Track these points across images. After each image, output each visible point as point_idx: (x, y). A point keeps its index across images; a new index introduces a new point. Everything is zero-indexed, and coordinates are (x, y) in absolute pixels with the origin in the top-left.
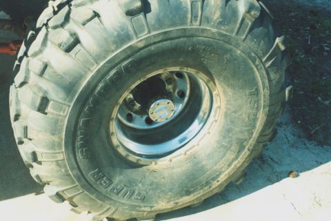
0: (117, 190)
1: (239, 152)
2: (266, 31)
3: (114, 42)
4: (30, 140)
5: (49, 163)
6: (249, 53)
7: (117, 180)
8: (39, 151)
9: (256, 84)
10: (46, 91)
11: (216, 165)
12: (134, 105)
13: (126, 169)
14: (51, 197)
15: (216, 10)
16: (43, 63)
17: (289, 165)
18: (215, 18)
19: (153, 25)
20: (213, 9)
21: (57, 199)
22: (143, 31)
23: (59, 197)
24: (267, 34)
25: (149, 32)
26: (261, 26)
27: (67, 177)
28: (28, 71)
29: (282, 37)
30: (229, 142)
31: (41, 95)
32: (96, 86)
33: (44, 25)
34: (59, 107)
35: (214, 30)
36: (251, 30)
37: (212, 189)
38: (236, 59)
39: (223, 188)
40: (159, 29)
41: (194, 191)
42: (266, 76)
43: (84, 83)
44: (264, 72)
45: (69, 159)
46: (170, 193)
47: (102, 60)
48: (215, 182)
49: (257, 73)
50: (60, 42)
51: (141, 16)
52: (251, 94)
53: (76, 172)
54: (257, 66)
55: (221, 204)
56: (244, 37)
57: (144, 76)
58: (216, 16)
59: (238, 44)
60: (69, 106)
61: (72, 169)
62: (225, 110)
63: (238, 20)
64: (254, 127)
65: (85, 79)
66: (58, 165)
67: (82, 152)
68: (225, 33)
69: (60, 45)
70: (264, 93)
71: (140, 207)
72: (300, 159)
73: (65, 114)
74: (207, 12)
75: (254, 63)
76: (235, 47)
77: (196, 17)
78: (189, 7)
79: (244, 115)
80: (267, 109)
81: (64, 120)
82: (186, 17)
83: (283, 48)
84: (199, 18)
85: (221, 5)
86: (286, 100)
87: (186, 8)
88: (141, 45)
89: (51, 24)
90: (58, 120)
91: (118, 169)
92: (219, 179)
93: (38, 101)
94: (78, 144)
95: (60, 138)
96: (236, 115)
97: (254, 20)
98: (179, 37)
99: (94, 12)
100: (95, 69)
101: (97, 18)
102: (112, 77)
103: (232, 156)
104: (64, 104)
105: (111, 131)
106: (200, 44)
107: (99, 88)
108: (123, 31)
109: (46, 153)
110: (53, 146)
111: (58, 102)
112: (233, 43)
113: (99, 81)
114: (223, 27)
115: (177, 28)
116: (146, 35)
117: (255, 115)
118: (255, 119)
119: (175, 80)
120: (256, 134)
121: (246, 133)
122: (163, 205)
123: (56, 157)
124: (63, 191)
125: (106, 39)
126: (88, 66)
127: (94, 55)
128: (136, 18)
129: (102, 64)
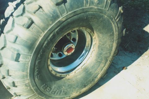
0: (54, 92)
1: (106, 63)
2: (116, 5)
3: (51, 20)
4: (11, 76)
5: (21, 86)
6: (110, 16)
7: (53, 87)
8: (16, 81)
9: (113, 30)
10: (18, 50)
11: (96, 71)
13: (57, 81)
16: (15, 36)
17: (121, 64)
18: (96, 1)
19: (69, 9)
22: (65, 12)
24: (116, 7)
25: (67, 13)
26: (114, 3)
27: (31, 91)
28: (5, 41)
29: (122, 7)
30: (101, 59)
31: (16, 52)
32: (43, 43)
33: (10, 16)
34: (26, 57)
35: (96, 7)
36: (110, 5)
37: (95, 82)
38: (105, 20)
40: (71, 11)
41: (87, 85)
42: (117, 26)
43: (38, 43)
44: (116, 24)
45: (31, 82)
46: (77, 88)
47: (46, 30)
48: (96, 79)
49: (113, 25)
50: (23, 23)
51: (63, 5)
52: (111, 35)
53: (35, 87)
54: (113, 22)
56: (108, 9)
57: (64, 35)
59: (106, 13)
60: (31, 56)
61: (33, 87)
62: (98, 45)
64: (112, 50)
65: (38, 41)
66: (26, 85)
67: (37, 77)
68: (100, 8)
69: (24, 25)
70: (116, 33)
71: (65, 97)
72: (125, 61)
73: (29, 60)
75: (112, 20)
76: (104, 14)
77: (88, 2)
79: (107, 45)
80: (117, 41)
81: (29, 63)
82: (83, 3)
83: (122, 12)
86: (124, 35)
88: (64, 20)
89: (15, 15)
90: (25, 64)
91: (53, 82)
92: (98, 77)
93: (15, 56)
94: (36, 74)
95: (27, 72)
96: (104, 46)
98: (81, 13)
99: (39, 6)
100: (43, 35)
101: (41, 8)
102: (51, 38)
103: (103, 66)
104: (28, 55)
106: (90, 15)
107: (45, 44)
108: (55, 13)
109: (20, 81)
110: (23, 77)
111: (25, 54)
112: (104, 13)
113: (45, 41)
114: (99, 6)
115: (80, 9)
116: (66, 14)
117: (112, 45)
118: (112, 47)
120: (112, 54)
121: (108, 54)
122: (75, 94)
123: (25, 82)
124: (28, 98)
125: (47, 19)
126: (39, 34)
127: (42, 28)
128: (60, 6)
129: (46, 32)
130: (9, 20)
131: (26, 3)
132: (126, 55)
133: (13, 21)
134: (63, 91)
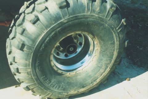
0: (53, 85)
2: (118, 16)
3: (54, 20)
4: (16, 63)
5: (24, 73)
6: (111, 26)
7: (53, 81)
8: (20, 67)
9: (114, 39)
10: (24, 41)
11: (95, 75)
12: (60, 48)
14: (24, 88)
15: (97, 7)
16: (23, 29)
17: (126, 75)
19: (71, 13)
20: (97, 6)
21: (27, 89)
22: (67, 15)
23: (28, 88)
24: (119, 18)
25: (69, 16)
26: (116, 14)
27: (32, 79)
28: (16, 32)
29: (125, 19)
30: (101, 65)
31: (22, 43)
33: (23, 12)
34: (30, 48)
35: (97, 16)
36: (112, 16)
37: (93, 85)
38: (105, 28)
39: (98, 85)
40: (73, 15)
41: (86, 86)
42: (118, 36)
43: (41, 38)
44: (117, 34)
45: (33, 71)
46: (75, 87)
48: (95, 82)
49: (114, 35)
50: (30, 20)
51: (66, 9)
52: (111, 44)
53: (36, 77)
54: (114, 32)
55: (97, 92)
56: (109, 19)
57: (66, 35)
58: (98, 9)
59: (106, 22)
60: (34, 48)
61: (34, 76)
62: (100, 50)
63: (106, 11)
64: (112, 58)
65: (41, 36)
66: (28, 73)
67: (38, 68)
68: (101, 17)
69: (30, 21)
70: (117, 43)
71: (63, 93)
72: (130, 73)
73: (32, 51)
74: (94, 8)
75: (113, 30)
76: (105, 23)
77: (89, 10)
78: (86, 5)
79: (108, 53)
80: (118, 50)
81: (31, 54)
82: (85, 9)
83: (125, 24)
84: (90, 10)
85: (99, 5)
86: (126, 46)
87: (85, 6)
88: (65, 21)
89: (26, 12)
90: (29, 54)
91: (54, 76)
92: (97, 81)
93: (20, 46)
94: (37, 65)
95: (29, 62)
97: (113, 11)
98: (82, 18)
99: (46, 7)
100: (46, 32)
101: (47, 9)
102: (52, 35)
104: (32, 47)
105: (51, 59)
106: (90, 22)
107: (47, 40)
108: (58, 15)
109: (23, 68)
110: (26, 65)
111: (29, 46)
112: (105, 21)
113: (47, 37)
114: (100, 14)
115: (81, 14)
117: (113, 53)
118: (113, 55)
119: (78, 38)
120: (113, 61)
121: (109, 61)
122: (72, 92)
123: (27, 70)
124: (29, 86)
125: (50, 19)
126: (43, 30)
127: (45, 26)
128: (63, 10)
129: (49, 29)
130: (21, 16)
131: (37, 4)
132: (134, 68)
133: (24, 17)
134: (61, 86)
